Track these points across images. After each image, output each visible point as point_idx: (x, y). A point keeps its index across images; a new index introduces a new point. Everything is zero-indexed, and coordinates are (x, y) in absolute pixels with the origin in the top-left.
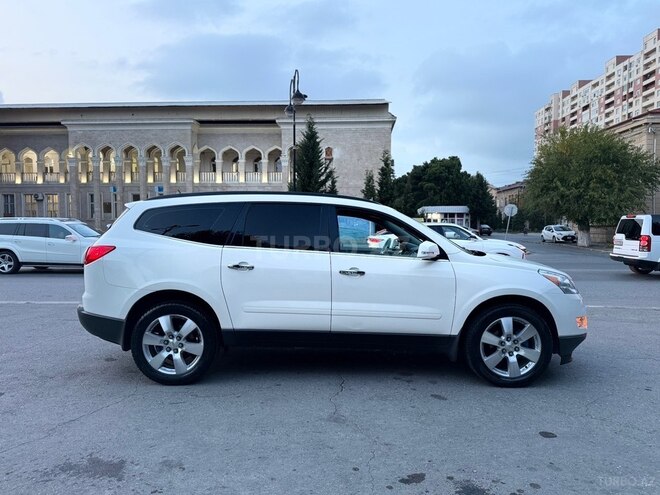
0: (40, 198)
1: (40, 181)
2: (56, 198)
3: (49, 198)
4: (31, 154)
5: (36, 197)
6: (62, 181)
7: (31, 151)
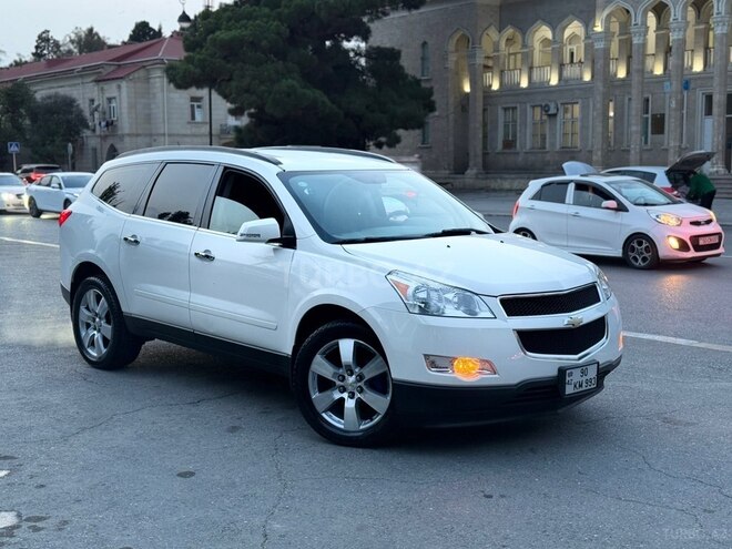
0: (552, 111)
1: (554, 81)
2: (577, 108)
3: (566, 111)
4: (545, 32)
5: (545, 109)
6: (587, 77)
7: (544, 27)
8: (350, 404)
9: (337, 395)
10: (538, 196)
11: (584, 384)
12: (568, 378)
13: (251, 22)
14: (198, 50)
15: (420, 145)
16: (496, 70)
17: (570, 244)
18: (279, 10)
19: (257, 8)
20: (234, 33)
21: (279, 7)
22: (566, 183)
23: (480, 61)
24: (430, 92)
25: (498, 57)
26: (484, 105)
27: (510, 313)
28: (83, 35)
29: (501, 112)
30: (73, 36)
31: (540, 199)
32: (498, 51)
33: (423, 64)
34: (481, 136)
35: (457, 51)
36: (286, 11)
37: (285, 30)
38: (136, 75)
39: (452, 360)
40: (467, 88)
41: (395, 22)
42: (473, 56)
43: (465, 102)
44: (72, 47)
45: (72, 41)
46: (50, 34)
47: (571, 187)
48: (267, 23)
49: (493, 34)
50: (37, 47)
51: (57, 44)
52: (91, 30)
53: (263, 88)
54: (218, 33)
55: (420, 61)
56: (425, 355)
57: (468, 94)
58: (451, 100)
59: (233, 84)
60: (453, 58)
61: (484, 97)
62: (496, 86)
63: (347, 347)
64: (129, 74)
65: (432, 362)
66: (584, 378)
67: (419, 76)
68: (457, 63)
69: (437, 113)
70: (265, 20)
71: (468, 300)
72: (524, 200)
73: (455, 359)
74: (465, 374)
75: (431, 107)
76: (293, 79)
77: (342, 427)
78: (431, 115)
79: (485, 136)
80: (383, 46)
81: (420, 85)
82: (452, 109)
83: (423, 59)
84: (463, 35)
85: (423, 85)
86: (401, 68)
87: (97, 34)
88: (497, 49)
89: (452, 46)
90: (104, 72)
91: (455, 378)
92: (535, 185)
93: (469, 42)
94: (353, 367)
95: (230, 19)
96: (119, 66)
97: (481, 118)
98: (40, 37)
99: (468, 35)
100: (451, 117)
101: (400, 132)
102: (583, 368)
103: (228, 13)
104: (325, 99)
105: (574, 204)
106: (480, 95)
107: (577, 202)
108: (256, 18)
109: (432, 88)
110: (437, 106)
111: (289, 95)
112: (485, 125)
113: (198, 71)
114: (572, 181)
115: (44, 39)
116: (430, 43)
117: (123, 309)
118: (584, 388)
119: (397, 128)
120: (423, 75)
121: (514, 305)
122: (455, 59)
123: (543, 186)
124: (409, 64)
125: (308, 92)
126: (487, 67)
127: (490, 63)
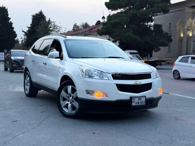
8: (70, 105)
9: (67, 103)
10: (181, 61)
11: (140, 103)
12: (133, 100)
13: (120, 18)
14: (105, 25)
15: (168, 51)
16: (191, 30)
17: (189, 75)
18: (127, 15)
19: (122, 14)
20: (115, 21)
21: (127, 14)
22: (189, 57)
23: (186, 28)
24: (171, 36)
25: (192, 27)
26: (187, 40)
27: (114, 79)
28: (84, 24)
29: (192, 42)
30: (82, 25)
31: (181, 62)
32: (192, 25)
33: (170, 29)
34: (186, 49)
35: (179, 25)
36: (129, 15)
37: (129, 20)
38: (94, 33)
39: (93, 92)
40: (182, 36)
41: (162, 18)
42: (184, 26)
43: (181, 39)
44: (81, 27)
45: (81, 26)
46: (77, 24)
47: (190, 58)
48: (124, 18)
49: (190, 20)
50: (73, 28)
51: (78, 27)
52: (86, 23)
53: (121, 35)
54: (111, 21)
55: (169, 28)
56: (86, 90)
57: (182, 37)
58: (177, 39)
59: (114, 34)
60: (178, 27)
61: (187, 38)
62: (191, 35)
63: (70, 88)
64: (92, 33)
65: (88, 92)
66: (140, 101)
67: (168, 32)
68: (179, 28)
69: (173, 42)
70: (123, 17)
71: (101, 74)
72: (177, 62)
73: (95, 91)
74: (98, 96)
75: (171, 41)
76: (130, 32)
77: (68, 112)
78: (171, 43)
79: (187, 49)
80: (157, 24)
81: (168, 35)
82: (177, 41)
83: (170, 27)
84: (181, 21)
85: (169, 35)
86: (162, 30)
87: (88, 24)
88: (191, 24)
89: (178, 24)
90: (87, 33)
91: (94, 97)
92: (180, 58)
93: (183, 23)
94: (71, 94)
95: (114, 17)
96: (90, 31)
97: (186, 44)
98: (74, 25)
99: (183, 20)
100: (177, 43)
101: (161, 47)
102: (140, 98)
103: (115, 16)
104: (139, 38)
105: (190, 63)
106: (186, 37)
107: (191, 63)
108: (121, 17)
109: (171, 35)
110: (173, 40)
111: (128, 37)
112: (187, 46)
113: (105, 31)
114: (190, 56)
115: (75, 26)
116: (172, 23)
117: (32, 80)
118: (140, 104)
119: (160, 46)
120: (169, 32)
121: (116, 76)
122: (179, 27)
123: (182, 58)
124: (165, 29)
125: (134, 36)
126: (188, 30)
127: (189, 28)
